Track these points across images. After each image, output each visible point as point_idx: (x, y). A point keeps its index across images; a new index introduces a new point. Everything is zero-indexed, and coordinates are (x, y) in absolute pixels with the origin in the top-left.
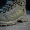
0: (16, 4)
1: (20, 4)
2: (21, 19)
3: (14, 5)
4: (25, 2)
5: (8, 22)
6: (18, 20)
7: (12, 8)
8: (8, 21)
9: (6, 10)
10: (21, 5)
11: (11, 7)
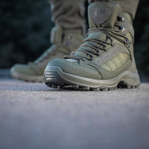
0: (112, 38)
1: (123, 39)
2: (125, 77)
3: (109, 41)
4: (133, 35)
5: (102, 82)
6: (119, 78)
7: (106, 49)
8: (102, 79)
9: (91, 54)
10: (124, 43)
11: (101, 47)
